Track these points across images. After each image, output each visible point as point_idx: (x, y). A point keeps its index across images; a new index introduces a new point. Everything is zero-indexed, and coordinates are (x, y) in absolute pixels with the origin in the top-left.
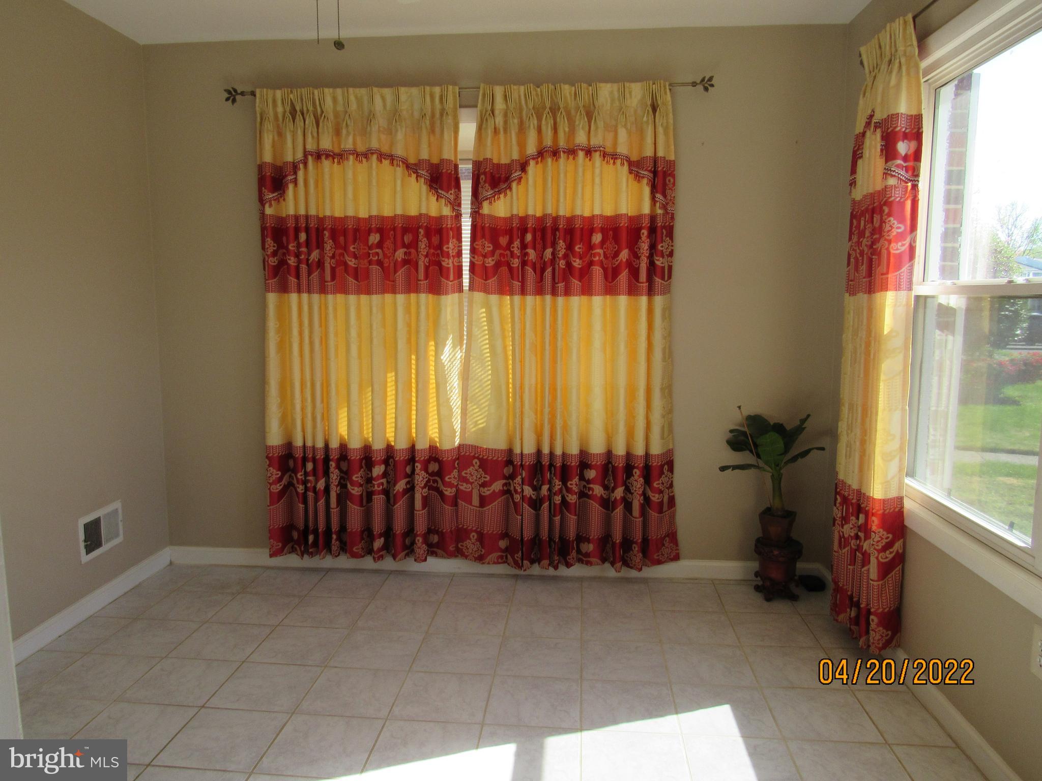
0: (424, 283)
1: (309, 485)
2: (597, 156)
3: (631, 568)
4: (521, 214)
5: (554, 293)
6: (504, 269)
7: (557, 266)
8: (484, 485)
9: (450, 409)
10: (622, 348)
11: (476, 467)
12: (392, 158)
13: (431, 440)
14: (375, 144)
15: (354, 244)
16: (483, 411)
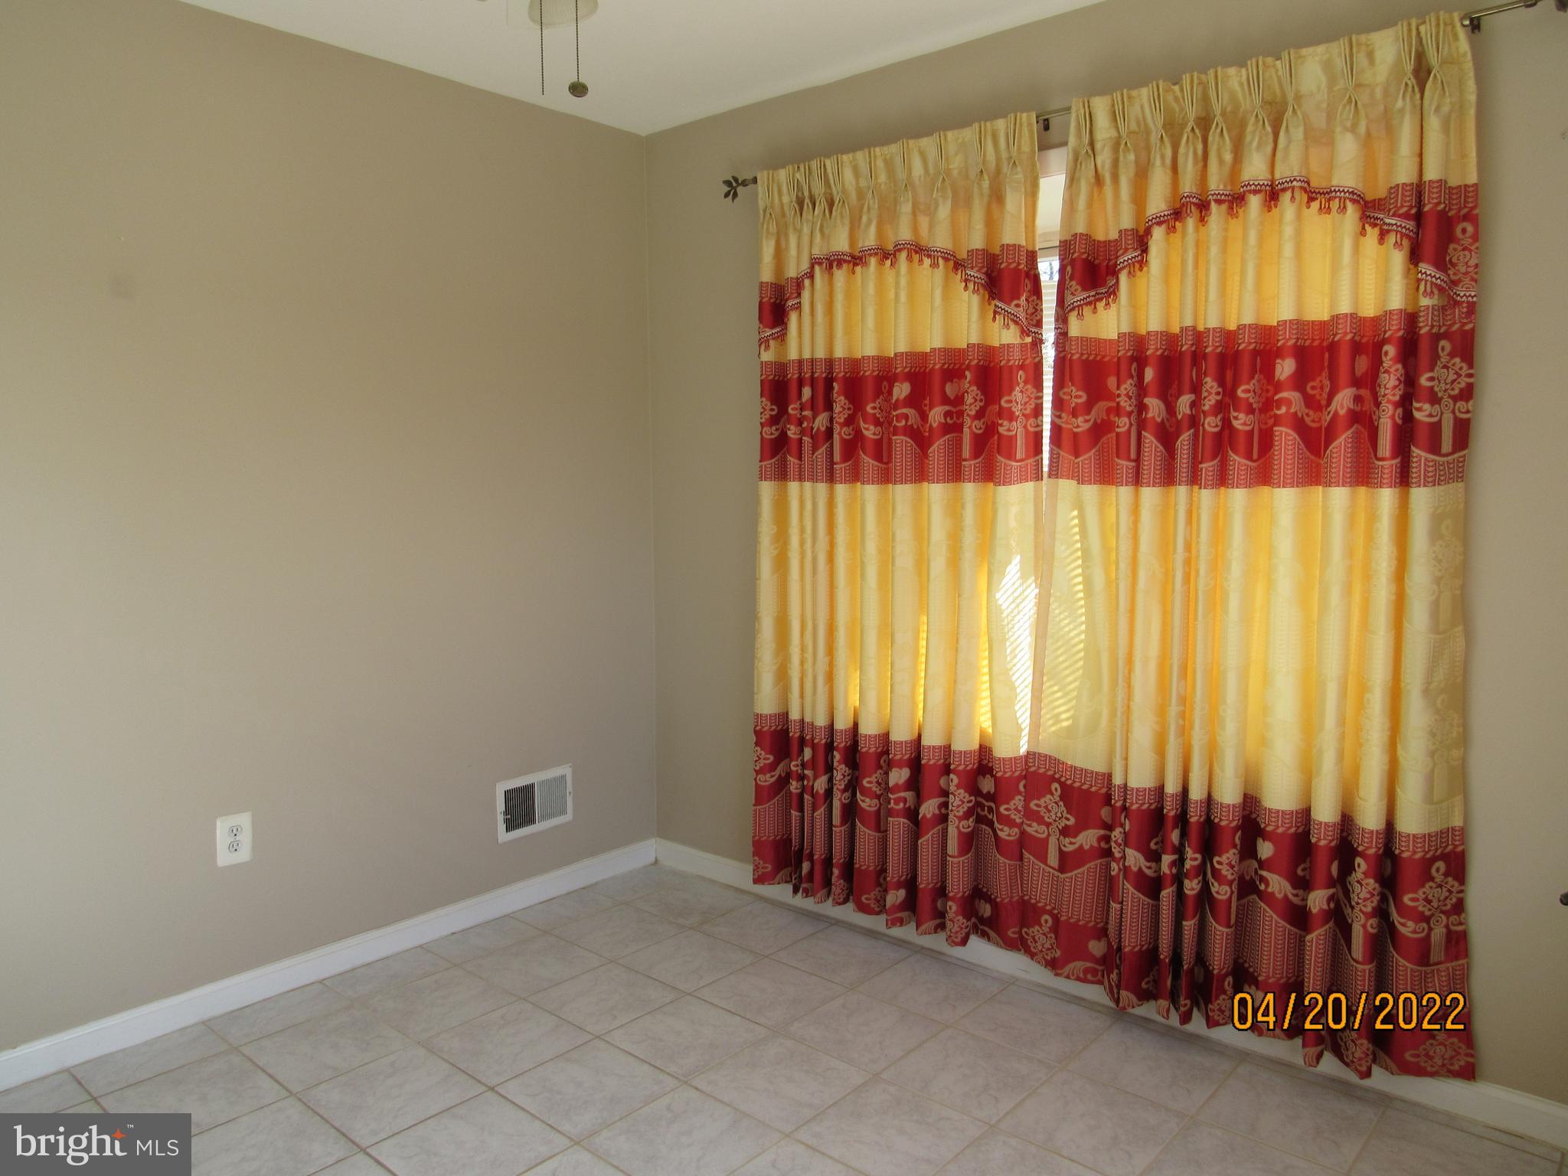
0: (969, 466)
1: (806, 783)
2: (1291, 200)
4: (1141, 331)
7: (1200, 428)
8: (1065, 832)
9: (1012, 687)
11: (1057, 798)
12: (933, 255)
13: (982, 735)
14: (907, 234)
15: (874, 402)
16: (1069, 697)
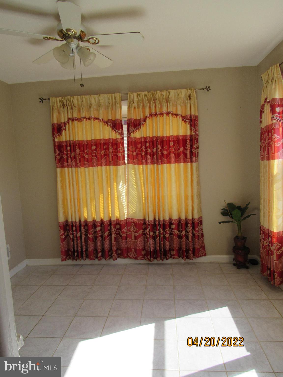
0: (112, 162)
1: (74, 235)
2: (170, 115)
3: (189, 259)
4: (145, 136)
5: (158, 163)
6: (140, 156)
7: (158, 154)
8: (136, 232)
9: (123, 206)
10: (182, 182)
11: (133, 226)
12: (99, 119)
13: (117, 217)
14: (92, 115)
15: (87, 150)
16: (134, 206)
